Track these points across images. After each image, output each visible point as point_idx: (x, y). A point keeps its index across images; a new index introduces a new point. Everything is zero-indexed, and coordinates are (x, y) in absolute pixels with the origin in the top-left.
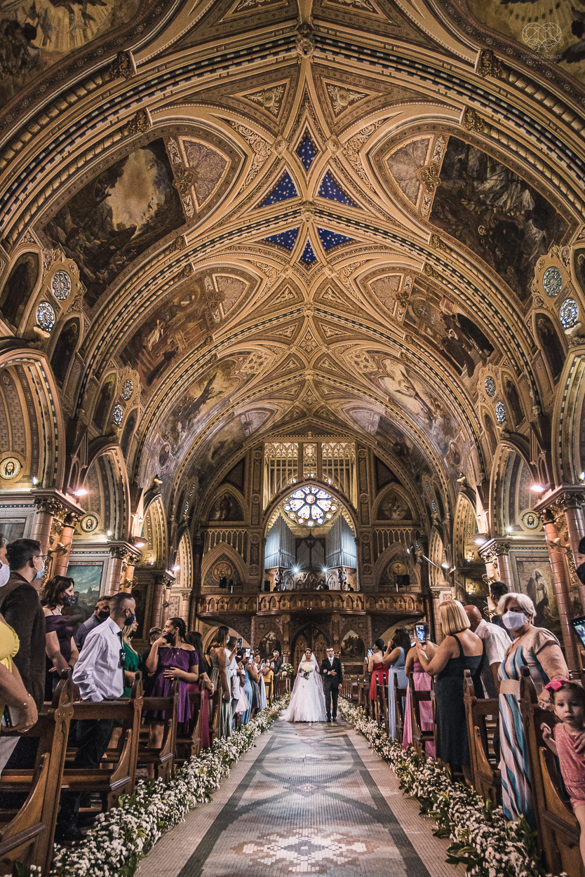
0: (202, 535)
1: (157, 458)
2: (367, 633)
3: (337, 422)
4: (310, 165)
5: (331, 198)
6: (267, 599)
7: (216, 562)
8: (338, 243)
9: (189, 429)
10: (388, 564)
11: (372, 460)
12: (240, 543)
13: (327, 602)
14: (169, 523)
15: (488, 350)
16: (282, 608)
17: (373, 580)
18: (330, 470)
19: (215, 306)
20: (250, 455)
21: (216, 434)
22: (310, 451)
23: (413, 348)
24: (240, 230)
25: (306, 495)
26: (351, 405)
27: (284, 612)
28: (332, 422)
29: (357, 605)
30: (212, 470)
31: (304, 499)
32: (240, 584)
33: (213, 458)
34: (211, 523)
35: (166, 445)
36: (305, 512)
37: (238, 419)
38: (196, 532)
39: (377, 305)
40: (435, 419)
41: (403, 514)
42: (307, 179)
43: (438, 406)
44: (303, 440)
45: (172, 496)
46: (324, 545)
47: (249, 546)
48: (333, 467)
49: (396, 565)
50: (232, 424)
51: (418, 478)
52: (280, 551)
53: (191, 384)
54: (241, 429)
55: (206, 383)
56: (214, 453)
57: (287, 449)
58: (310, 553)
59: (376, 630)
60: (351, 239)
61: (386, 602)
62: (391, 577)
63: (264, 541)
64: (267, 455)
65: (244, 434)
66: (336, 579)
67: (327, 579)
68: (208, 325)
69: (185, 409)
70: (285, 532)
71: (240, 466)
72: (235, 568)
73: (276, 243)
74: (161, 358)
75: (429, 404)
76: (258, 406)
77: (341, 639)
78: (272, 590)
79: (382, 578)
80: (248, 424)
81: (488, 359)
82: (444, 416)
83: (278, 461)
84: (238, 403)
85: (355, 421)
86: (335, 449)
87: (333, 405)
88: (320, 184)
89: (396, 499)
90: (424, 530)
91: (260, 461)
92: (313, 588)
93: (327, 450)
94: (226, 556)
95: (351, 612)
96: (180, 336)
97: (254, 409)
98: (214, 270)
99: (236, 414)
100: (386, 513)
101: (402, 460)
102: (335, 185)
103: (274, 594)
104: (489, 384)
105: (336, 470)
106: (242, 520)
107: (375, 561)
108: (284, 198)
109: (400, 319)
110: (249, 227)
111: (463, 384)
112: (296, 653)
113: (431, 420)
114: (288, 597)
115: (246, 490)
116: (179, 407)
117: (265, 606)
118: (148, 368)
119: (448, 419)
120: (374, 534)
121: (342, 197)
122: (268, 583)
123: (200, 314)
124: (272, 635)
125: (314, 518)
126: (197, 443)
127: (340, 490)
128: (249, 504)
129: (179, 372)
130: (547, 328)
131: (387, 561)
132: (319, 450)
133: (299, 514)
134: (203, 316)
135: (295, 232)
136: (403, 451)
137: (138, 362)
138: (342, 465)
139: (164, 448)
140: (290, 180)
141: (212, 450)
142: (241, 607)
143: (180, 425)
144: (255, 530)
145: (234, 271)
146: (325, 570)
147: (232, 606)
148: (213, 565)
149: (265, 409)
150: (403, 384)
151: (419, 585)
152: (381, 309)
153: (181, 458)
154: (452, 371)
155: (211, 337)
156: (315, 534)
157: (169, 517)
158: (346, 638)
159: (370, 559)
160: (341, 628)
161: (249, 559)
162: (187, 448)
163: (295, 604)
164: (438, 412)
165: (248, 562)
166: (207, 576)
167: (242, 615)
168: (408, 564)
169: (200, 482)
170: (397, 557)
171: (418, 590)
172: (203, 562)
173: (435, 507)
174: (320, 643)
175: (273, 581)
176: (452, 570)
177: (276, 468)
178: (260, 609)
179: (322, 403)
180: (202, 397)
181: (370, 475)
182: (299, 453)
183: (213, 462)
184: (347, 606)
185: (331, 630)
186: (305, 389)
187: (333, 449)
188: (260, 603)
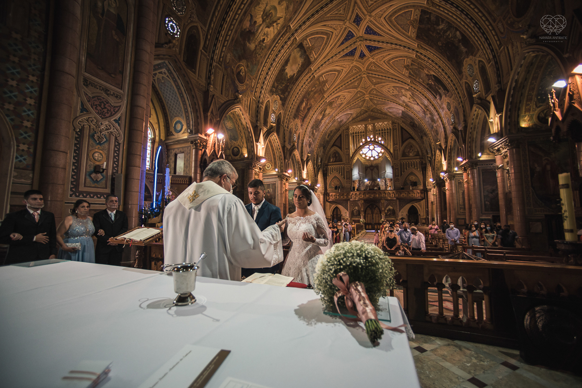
0: (326, 169)
1: (308, 146)
2: (397, 207)
3: (382, 113)
4: (359, 24)
5: (370, 34)
6: (354, 194)
7: (332, 179)
8: (375, 49)
9: (318, 131)
10: (407, 176)
12: (342, 172)
13: (379, 195)
17: (400, 184)
18: (379, 133)
19: (325, 85)
22: (370, 127)
23: (413, 85)
24: (332, 57)
25: (370, 146)
26: (388, 107)
27: (361, 199)
28: (380, 113)
29: (392, 196)
30: (328, 142)
31: (369, 148)
32: (343, 188)
34: (329, 164)
35: (311, 140)
36: (369, 154)
38: (324, 168)
39: (395, 70)
40: (427, 114)
41: (415, 153)
42: (359, 29)
43: (427, 110)
46: (378, 169)
47: (345, 172)
49: (411, 177)
50: (334, 123)
52: (359, 173)
54: (339, 124)
55: (323, 112)
58: (372, 172)
60: (380, 47)
61: (405, 194)
62: (409, 182)
63: (351, 170)
66: (383, 184)
67: (379, 184)
68: (322, 92)
69: (316, 124)
71: (339, 138)
72: (340, 181)
73: (348, 55)
74: (306, 111)
75: (424, 108)
77: (385, 209)
78: (356, 190)
79: (404, 184)
80: (341, 121)
82: (431, 114)
83: (356, 133)
85: (390, 113)
87: (380, 107)
88: (365, 30)
89: (411, 147)
90: (425, 160)
91: (348, 135)
92: (373, 188)
93: (378, 126)
94: (336, 177)
95: (389, 199)
96: (312, 101)
97: (343, 115)
98: (323, 74)
99: (336, 119)
100: (407, 153)
101: (414, 129)
102: (371, 29)
103: (357, 192)
106: (342, 161)
107: (401, 176)
108: (350, 39)
109: (407, 75)
110: (336, 55)
112: (366, 215)
113: (425, 115)
114: (363, 193)
117: (353, 197)
118: (302, 117)
119: (433, 116)
120: (401, 163)
121: (375, 33)
122: (354, 188)
123: (319, 90)
124: (357, 208)
125: (374, 156)
126: (321, 135)
128: (344, 155)
129: (312, 113)
130: (469, 89)
132: (374, 127)
133: (367, 155)
134: (320, 90)
135: (355, 49)
137: (299, 116)
140: (351, 32)
142: (344, 197)
143: (315, 131)
144: (347, 166)
145: (331, 71)
146: (378, 180)
147: (340, 197)
148: (331, 181)
150: (411, 99)
152: (398, 71)
153: (316, 142)
154: (432, 97)
155: (324, 96)
156: (374, 163)
157: (314, 166)
158: (387, 209)
159: (398, 175)
160: (385, 205)
161: (346, 178)
162: (318, 138)
163: (365, 196)
164: (428, 112)
165: (346, 179)
166: (329, 185)
167: (344, 200)
168: (417, 176)
169: (324, 148)
170: (412, 173)
171: (421, 187)
172: (327, 179)
173: (429, 151)
174: (376, 210)
175: (356, 186)
177: (355, 135)
178: (351, 198)
179: (374, 107)
180: (322, 118)
181: (399, 137)
183: (328, 139)
184: (388, 196)
185: (381, 206)
187: (381, 125)
188: (351, 196)
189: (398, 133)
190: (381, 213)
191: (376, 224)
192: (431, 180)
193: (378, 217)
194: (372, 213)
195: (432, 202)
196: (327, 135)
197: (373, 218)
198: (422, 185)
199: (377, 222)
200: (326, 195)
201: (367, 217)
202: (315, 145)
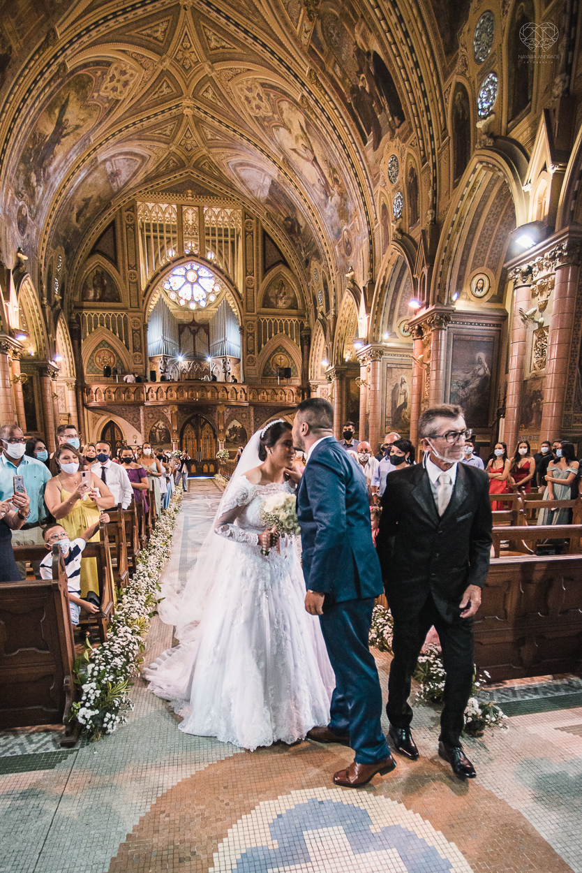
2: (250, 423)
3: (221, 179)
7: (96, 348)
9: (46, 182)
10: (271, 355)
11: (260, 234)
12: (120, 329)
13: (212, 393)
14: (43, 307)
15: (399, 119)
17: (255, 371)
18: (214, 242)
20: (121, 218)
21: (77, 190)
22: (190, 216)
23: (316, 91)
25: (187, 271)
26: (239, 159)
27: (172, 402)
28: (217, 179)
29: (241, 396)
30: (79, 236)
31: (185, 276)
33: (77, 221)
34: (86, 304)
36: (186, 293)
37: (102, 166)
39: (278, 8)
40: (332, 196)
41: (289, 302)
43: (336, 180)
44: (181, 202)
46: (208, 332)
47: (130, 332)
48: (217, 238)
50: (96, 174)
51: (307, 262)
52: (163, 338)
53: (38, 113)
54: (107, 181)
55: (57, 111)
56: (79, 215)
57: (164, 213)
58: (194, 339)
59: (258, 420)
62: (273, 368)
63: (146, 327)
64: (141, 218)
65: (111, 189)
66: (220, 369)
67: (211, 368)
68: (46, 6)
70: (167, 315)
71: (110, 230)
72: (117, 354)
75: (327, 176)
76: (126, 149)
77: (225, 427)
78: (158, 380)
79: (265, 370)
80: (115, 175)
81: (397, 131)
82: (341, 195)
83: (155, 225)
84: (101, 144)
85: (242, 182)
86: (220, 215)
87: (218, 157)
90: (308, 321)
91: (134, 226)
92: (196, 379)
93: (210, 217)
94: (107, 343)
95: (234, 404)
97: (121, 154)
99: (100, 159)
101: (292, 239)
103: (161, 385)
104: (393, 166)
105: (220, 242)
106: (119, 301)
107: (259, 352)
111: (366, 158)
112: (184, 441)
113: (327, 197)
114: (176, 388)
115: (120, 264)
116: (27, 149)
117: (152, 397)
119: (346, 200)
120: (259, 323)
122: (153, 373)
124: (161, 424)
125: (197, 300)
126: (57, 201)
127: (225, 270)
128: (125, 282)
130: (463, 108)
131: (270, 352)
132: (201, 216)
133: (180, 295)
136: (292, 228)
138: (226, 235)
139: (20, 210)
142: (129, 397)
143: (34, 177)
144: (135, 314)
146: (209, 359)
147: (120, 396)
148: (94, 352)
149: (136, 155)
150: (301, 142)
152: (283, 17)
153: (42, 223)
154: (357, 137)
156: (198, 318)
157: (41, 300)
158: (230, 427)
159: (254, 350)
160: (226, 418)
161: (132, 348)
163: (182, 394)
164: (336, 188)
165: (131, 350)
166: (89, 364)
169: (67, 252)
170: (280, 349)
171: (298, 381)
172: (83, 349)
173: (321, 299)
174: (207, 430)
175: (159, 371)
176: (330, 368)
177: (152, 234)
178: (147, 399)
179: (205, 151)
180: (54, 133)
181: (257, 254)
182: (178, 218)
183: (78, 226)
184: (232, 397)
185: (216, 419)
186: (182, 128)
187: (217, 217)
188: (147, 394)
189: (257, 246)
190: (215, 437)
192: (325, 364)
193: (211, 445)
194: (198, 437)
196: (76, 210)
197: (199, 449)
198: (300, 377)
200: (83, 393)
201: (186, 445)
202: (38, 231)
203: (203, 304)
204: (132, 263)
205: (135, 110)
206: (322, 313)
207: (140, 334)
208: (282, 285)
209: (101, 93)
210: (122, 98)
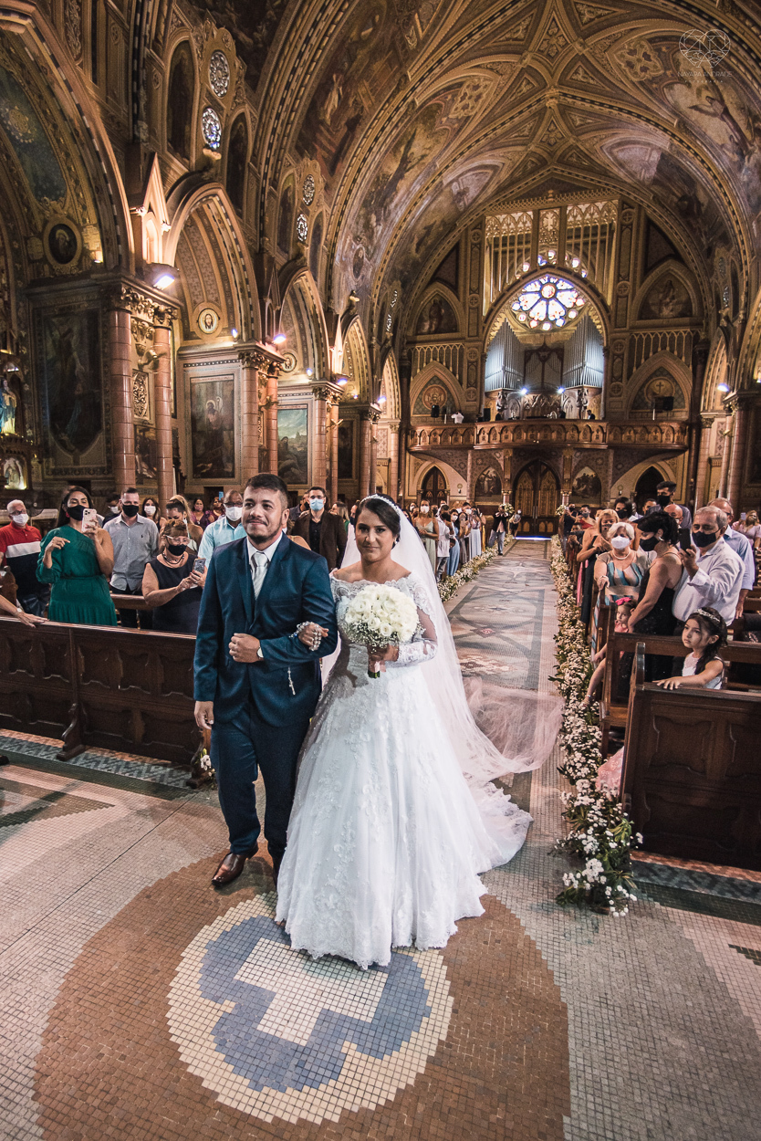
0: (410, 353)
1: (350, 269)
2: (607, 471)
3: (592, 168)
6: (487, 430)
7: (426, 386)
9: (385, 220)
10: (647, 381)
11: (642, 225)
12: (454, 362)
13: (558, 433)
14: (370, 347)
16: (504, 441)
17: (621, 403)
18: (577, 245)
19: (409, 21)
20: (466, 239)
21: (419, 219)
22: (549, 221)
25: (542, 285)
26: (616, 139)
27: (507, 445)
28: (584, 169)
29: (597, 437)
30: (417, 267)
33: (417, 250)
34: (419, 338)
35: (360, 249)
36: (539, 312)
37: (448, 189)
38: (402, 350)
41: (680, 307)
44: (540, 206)
45: (372, 313)
46: (561, 358)
47: (465, 365)
48: (581, 240)
49: (658, 383)
50: (440, 198)
51: (710, 252)
52: (504, 368)
53: (383, 157)
54: (453, 202)
55: (402, 149)
56: (419, 245)
57: (516, 223)
58: (543, 368)
59: (620, 466)
61: (635, 432)
62: (649, 399)
63: (484, 358)
64: (490, 233)
65: (457, 209)
66: (574, 402)
67: (562, 402)
69: (379, 193)
70: (510, 342)
71: (453, 256)
72: (449, 392)
74: (343, 131)
76: (476, 164)
77: (573, 477)
78: (493, 419)
79: (635, 401)
80: (462, 193)
83: (505, 239)
84: (447, 167)
85: (620, 165)
86: (585, 212)
87: (587, 142)
91: (479, 247)
92: (543, 416)
93: (575, 217)
94: (439, 379)
95: (588, 446)
96: (364, 89)
97: (470, 170)
99: (445, 183)
100: (653, 308)
101: (689, 223)
103: (495, 425)
105: (586, 244)
106: (456, 331)
107: (628, 379)
112: (518, 493)
114: (512, 428)
115: (461, 289)
116: (370, 193)
117: (484, 439)
118: (329, 152)
120: (632, 340)
122: (487, 411)
123: (388, 43)
124: (491, 472)
125: (552, 318)
126: (395, 237)
127: (590, 279)
128: (465, 309)
129: (367, 143)
131: (643, 380)
132: (562, 218)
133: (532, 315)
136: (690, 210)
137: (317, 147)
138: (595, 235)
139: (357, 254)
141: (416, 240)
142: (456, 440)
143: (374, 218)
144: (472, 344)
146: (560, 391)
147: (446, 438)
148: (423, 389)
149: (486, 167)
150: (705, 95)
151: (687, 409)
153: (378, 261)
155: (406, 76)
156: (551, 341)
157: (370, 339)
158: (579, 476)
159: (621, 376)
160: (574, 464)
161: (465, 383)
162: (384, 246)
163: (519, 436)
164: (757, 142)
165: (465, 386)
166: (417, 403)
167: (457, 448)
168: (675, 381)
170: (662, 372)
171: (683, 415)
172: (412, 387)
173: (726, 299)
174: (547, 481)
175: (495, 408)
176: (731, 395)
177: (501, 249)
178: (478, 442)
179: (572, 141)
180: (398, 170)
181: (636, 251)
182: (533, 226)
183: (418, 256)
184: (585, 438)
185: (561, 466)
186: (544, 122)
187: (583, 215)
188: (478, 436)
189: (636, 241)
190: (559, 488)
191: (542, 518)
192: (722, 388)
193: (552, 498)
194: (535, 489)
195: (710, 460)
197: (536, 503)
199: (546, 514)
200: (407, 434)
201: (520, 497)
202: (374, 270)
203: (560, 323)
204: (474, 287)
205: (488, 120)
206: (727, 318)
207: (476, 367)
208: (671, 286)
209: (450, 116)
210: (473, 113)
